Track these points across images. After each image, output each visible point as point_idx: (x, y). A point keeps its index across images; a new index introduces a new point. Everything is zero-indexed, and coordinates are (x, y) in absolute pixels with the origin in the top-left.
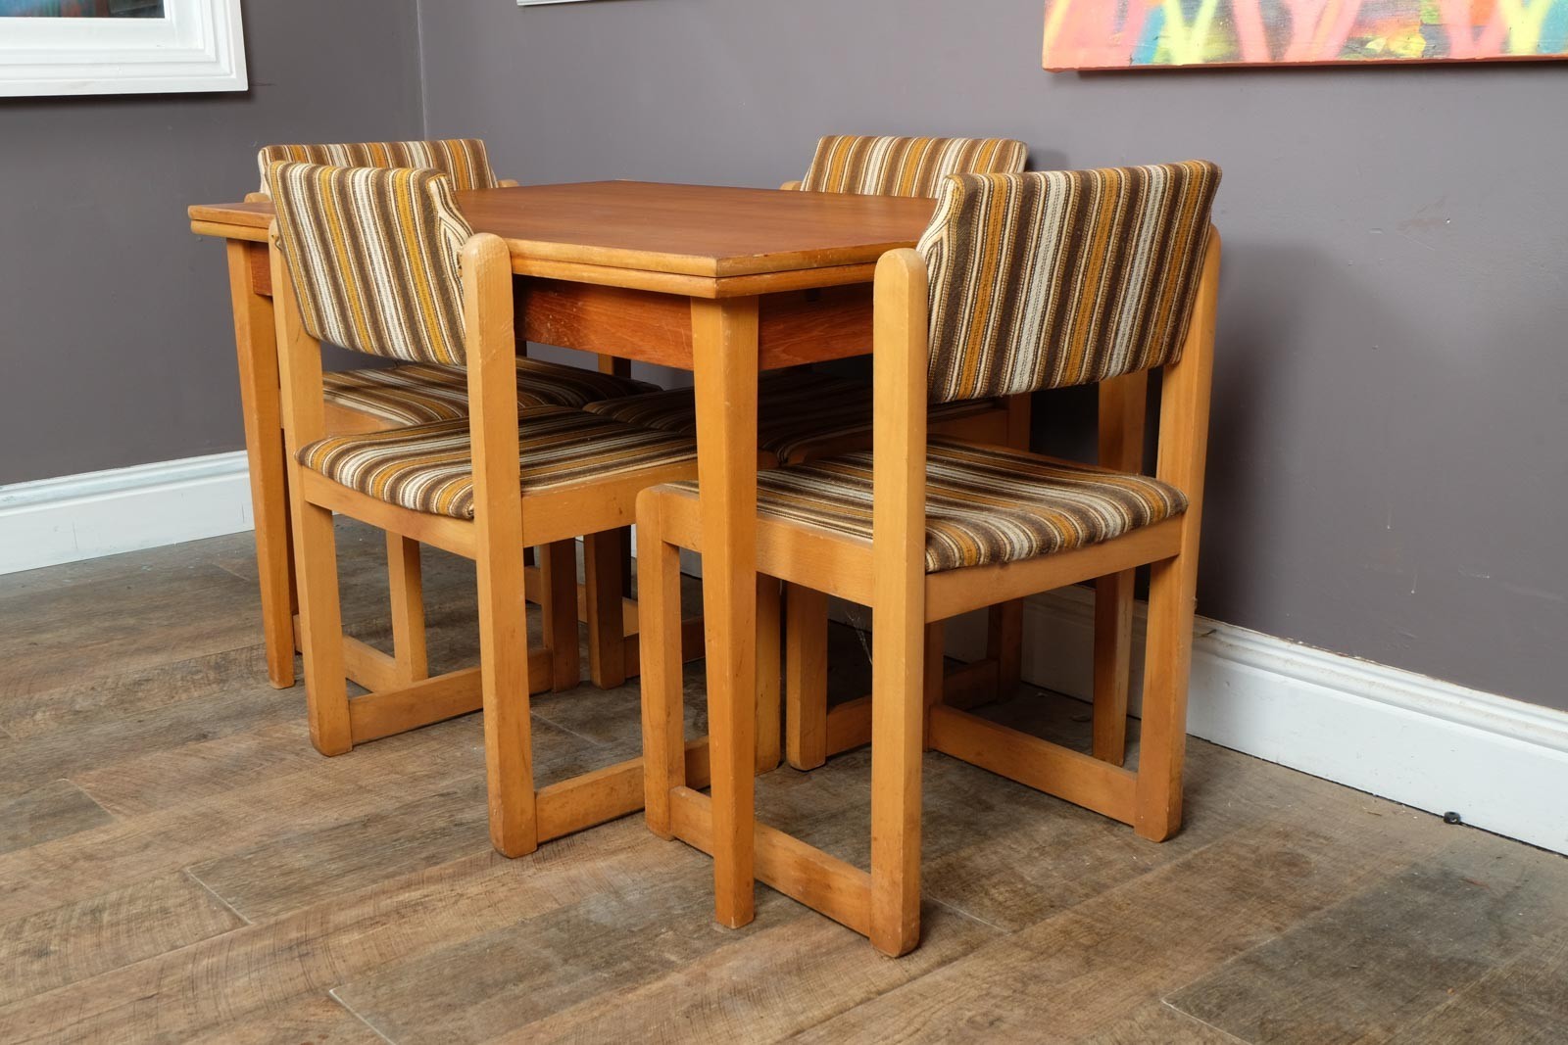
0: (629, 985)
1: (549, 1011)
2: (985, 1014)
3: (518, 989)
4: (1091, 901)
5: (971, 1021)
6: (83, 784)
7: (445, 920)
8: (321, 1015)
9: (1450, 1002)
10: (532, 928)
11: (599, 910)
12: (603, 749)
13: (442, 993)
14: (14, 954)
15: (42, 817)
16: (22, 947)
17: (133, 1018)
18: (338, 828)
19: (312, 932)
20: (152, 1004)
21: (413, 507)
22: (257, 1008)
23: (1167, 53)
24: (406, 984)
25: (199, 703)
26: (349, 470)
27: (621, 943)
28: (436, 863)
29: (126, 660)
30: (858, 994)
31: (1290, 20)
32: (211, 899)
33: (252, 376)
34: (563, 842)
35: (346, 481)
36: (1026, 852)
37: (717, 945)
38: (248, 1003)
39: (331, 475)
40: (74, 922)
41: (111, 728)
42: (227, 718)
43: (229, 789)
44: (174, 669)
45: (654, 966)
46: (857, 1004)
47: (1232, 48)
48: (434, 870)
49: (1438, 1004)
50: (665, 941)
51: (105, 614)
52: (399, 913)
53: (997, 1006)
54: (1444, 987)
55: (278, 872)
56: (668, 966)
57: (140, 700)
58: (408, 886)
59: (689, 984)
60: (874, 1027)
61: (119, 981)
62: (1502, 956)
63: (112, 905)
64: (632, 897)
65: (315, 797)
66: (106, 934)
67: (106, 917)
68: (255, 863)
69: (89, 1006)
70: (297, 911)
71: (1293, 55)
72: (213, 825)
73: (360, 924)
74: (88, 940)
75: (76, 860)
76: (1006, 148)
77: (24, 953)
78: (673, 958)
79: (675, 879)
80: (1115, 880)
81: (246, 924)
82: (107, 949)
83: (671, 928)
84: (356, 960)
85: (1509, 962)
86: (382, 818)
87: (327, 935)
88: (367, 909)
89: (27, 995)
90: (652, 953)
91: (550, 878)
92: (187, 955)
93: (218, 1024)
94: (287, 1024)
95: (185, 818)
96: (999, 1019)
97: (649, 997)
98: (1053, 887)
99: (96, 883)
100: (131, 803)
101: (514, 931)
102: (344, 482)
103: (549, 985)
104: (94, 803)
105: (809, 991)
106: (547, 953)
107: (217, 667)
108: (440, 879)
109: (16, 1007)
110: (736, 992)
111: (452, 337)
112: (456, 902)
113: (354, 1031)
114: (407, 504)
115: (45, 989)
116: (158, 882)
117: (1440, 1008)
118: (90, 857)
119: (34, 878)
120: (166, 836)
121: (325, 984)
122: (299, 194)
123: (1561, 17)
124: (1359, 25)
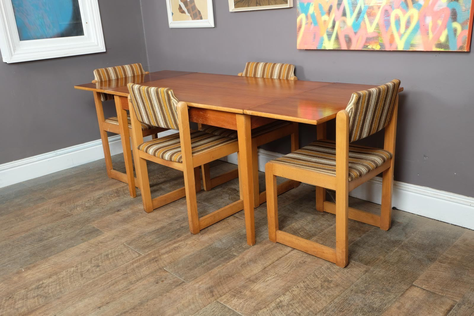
0: (227, 261)
1: (212, 269)
2: (302, 261)
3: (204, 264)
4: (321, 233)
5: (300, 262)
6: (95, 225)
7: (184, 250)
8: (164, 274)
9: (396, 250)
10: (204, 250)
11: (218, 245)
12: (210, 206)
13: (188, 267)
14: (92, 267)
15: (87, 234)
16: (93, 265)
17: (123, 279)
18: (155, 231)
19: (157, 255)
20: (126, 275)
21: (167, 159)
22: (150, 274)
23: (325, 47)
24: (180, 265)
25: (115, 202)
26: (151, 151)
27: (224, 252)
28: (179, 237)
29: (94, 192)
30: (276, 259)
31: (351, 41)
32: (132, 250)
33: (123, 128)
34: (206, 229)
35: (150, 153)
36: (306, 223)
37: (244, 250)
38: (147, 273)
39: (146, 152)
40: (103, 258)
41: (96, 210)
42: (122, 206)
43: (128, 223)
44: (106, 194)
45: (232, 256)
46: (276, 261)
47: (339, 46)
48: (179, 239)
49: (394, 250)
50: (233, 250)
51: (85, 181)
52: (175, 249)
53: (305, 259)
54: (395, 246)
55: (145, 242)
56: (235, 256)
57: (101, 202)
58: (175, 243)
59: (240, 260)
60: (280, 266)
61: (117, 271)
62: (406, 239)
63: (110, 254)
64: (224, 241)
65: (149, 223)
66: (111, 260)
67: (110, 256)
68: (140, 240)
69: (113, 277)
70: (152, 251)
71: (352, 48)
72: (127, 232)
73: (167, 253)
74: (107, 262)
75: (99, 243)
76: (290, 66)
77: (94, 266)
78: (236, 254)
79: (232, 236)
80: (325, 228)
81: (142, 255)
82: (112, 264)
83: (234, 247)
84: (168, 261)
85: (407, 240)
86: (165, 227)
87: (160, 256)
88: (167, 249)
89: (98, 276)
90: (231, 253)
91: (205, 238)
92: (131, 263)
93: (142, 278)
94: (157, 277)
95: (120, 231)
96: (306, 261)
97: (232, 263)
98: (312, 231)
99: (105, 249)
100: (107, 228)
101: (200, 251)
103: (211, 263)
104: (98, 229)
105: (265, 259)
106: (209, 255)
107: (116, 192)
108: (181, 241)
109: (97, 279)
110: (250, 261)
112: (186, 246)
113: (172, 277)
114: (165, 159)
115: (101, 274)
116: (119, 247)
117: (394, 251)
118: (101, 243)
119: (90, 249)
120: (117, 236)
121: (163, 267)
122: (136, 92)
123: (408, 42)
124: (366, 42)
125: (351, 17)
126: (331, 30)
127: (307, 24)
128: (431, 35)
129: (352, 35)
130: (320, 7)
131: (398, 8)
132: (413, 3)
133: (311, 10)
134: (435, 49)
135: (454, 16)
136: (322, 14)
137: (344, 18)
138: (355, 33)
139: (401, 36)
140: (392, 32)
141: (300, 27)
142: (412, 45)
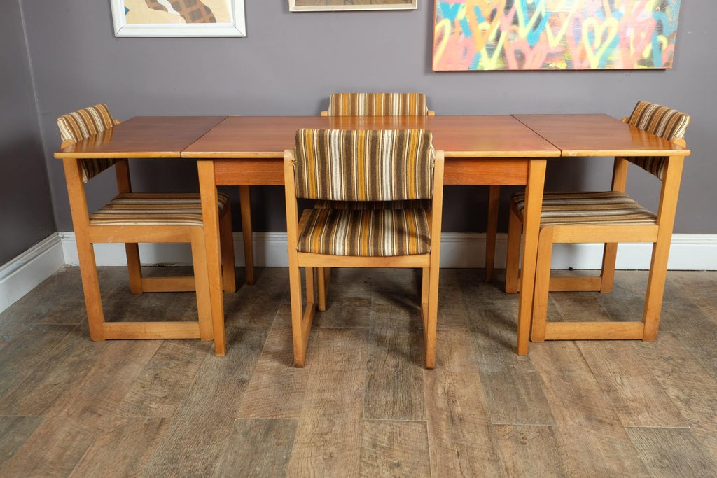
0: (540, 382)
6: (248, 416)
7: (465, 391)
10: (487, 381)
13: (514, 408)
15: (267, 433)
16: (386, 467)
18: (369, 385)
19: (446, 413)
23: (482, 66)
25: (203, 372)
27: (512, 374)
28: (421, 379)
31: (524, 57)
40: (378, 452)
42: (231, 373)
43: (303, 392)
44: (155, 366)
45: (533, 375)
47: (506, 65)
48: (426, 382)
52: (450, 395)
55: (390, 405)
58: (432, 389)
59: (550, 375)
63: (375, 441)
64: (485, 362)
65: (337, 380)
66: (397, 448)
67: (382, 445)
71: (526, 67)
72: (332, 404)
74: (398, 453)
75: (321, 437)
76: (421, 96)
77: (391, 468)
78: (531, 371)
79: (481, 353)
81: (425, 421)
82: (410, 452)
83: (512, 364)
86: (372, 375)
90: (524, 372)
91: (455, 368)
95: (316, 407)
97: (550, 382)
99: (350, 438)
101: (486, 385)
102: (337, 254)
105: (570, 363)
108: (434, 383)
111: (421, 189)
112: (455, 386)
114: (386, 255)
116: (367, 427)
118: (323, 434)
119: (325, 449)
120: (328, 415)
123: (604, 59)
124: (547, 59)
125: (525, 27)
126: (493, 42)
127: (452, 33)
128: (633, 50)
129: (525, 50)
130: (477, 11)
131: (593, 16)
132: (612, 11)
133: (461, 14)
134: (636, 67)
135: (660, 29)
136: (480, 20)
137: (514, 27)
138: (531, 48)
139: (595, 51)
140: (584, 47)
141: (441, 38)
142: (609, 62)
